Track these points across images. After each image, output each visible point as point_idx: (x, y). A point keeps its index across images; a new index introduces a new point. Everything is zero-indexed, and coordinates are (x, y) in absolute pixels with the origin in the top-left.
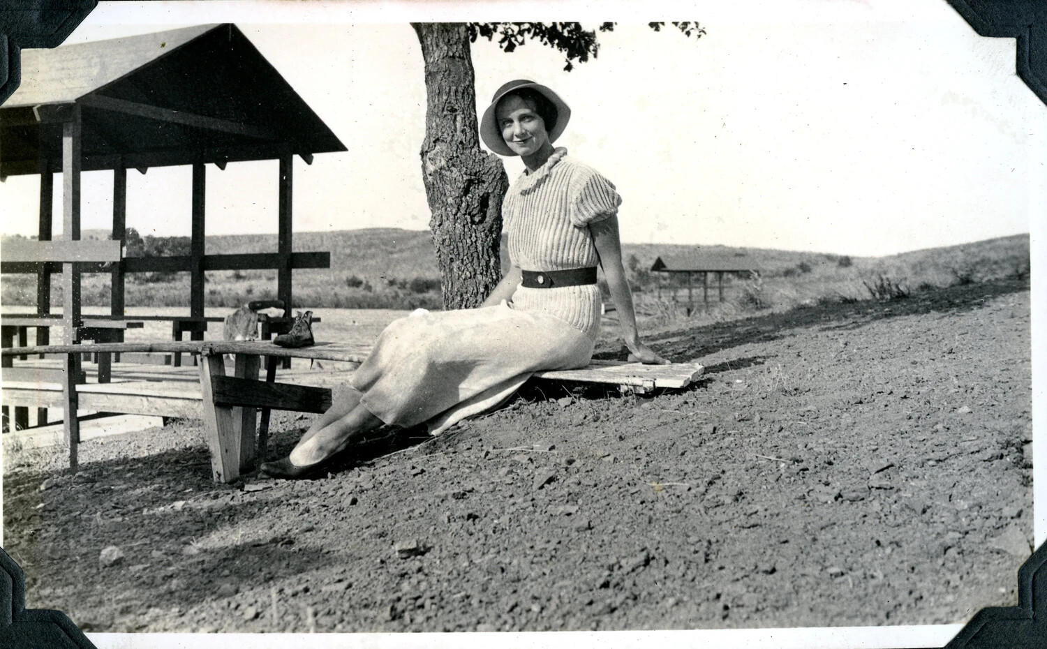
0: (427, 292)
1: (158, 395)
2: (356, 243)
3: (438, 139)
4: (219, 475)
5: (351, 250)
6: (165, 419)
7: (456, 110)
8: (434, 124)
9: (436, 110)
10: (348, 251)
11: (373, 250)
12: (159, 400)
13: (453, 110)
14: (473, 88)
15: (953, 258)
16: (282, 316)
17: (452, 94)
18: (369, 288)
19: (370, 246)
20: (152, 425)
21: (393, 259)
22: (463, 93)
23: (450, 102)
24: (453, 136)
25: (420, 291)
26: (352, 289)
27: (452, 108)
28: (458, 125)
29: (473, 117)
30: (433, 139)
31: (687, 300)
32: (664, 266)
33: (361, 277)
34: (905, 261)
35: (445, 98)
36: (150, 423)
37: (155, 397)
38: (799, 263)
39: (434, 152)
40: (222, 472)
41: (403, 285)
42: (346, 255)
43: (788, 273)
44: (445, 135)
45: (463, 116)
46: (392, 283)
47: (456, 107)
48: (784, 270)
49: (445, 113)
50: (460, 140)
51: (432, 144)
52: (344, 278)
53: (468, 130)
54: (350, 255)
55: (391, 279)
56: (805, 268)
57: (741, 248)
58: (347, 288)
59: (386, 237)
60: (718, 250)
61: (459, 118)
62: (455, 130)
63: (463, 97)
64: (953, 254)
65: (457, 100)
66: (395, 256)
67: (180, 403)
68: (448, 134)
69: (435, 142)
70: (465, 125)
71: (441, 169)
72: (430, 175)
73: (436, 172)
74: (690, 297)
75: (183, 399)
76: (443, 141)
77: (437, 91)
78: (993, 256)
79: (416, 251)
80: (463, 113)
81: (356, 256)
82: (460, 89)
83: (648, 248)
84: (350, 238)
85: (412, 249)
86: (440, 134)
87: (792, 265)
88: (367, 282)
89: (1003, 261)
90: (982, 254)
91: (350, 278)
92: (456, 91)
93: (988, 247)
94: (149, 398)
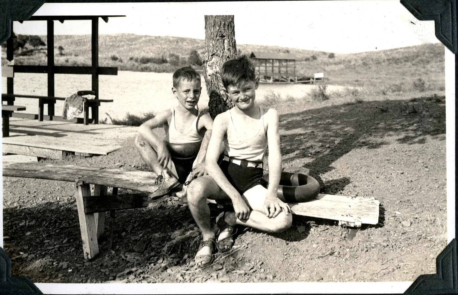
0: (148, 63)
1: (34, 146)
2: (114, 40)
3: (214, 54)
4: (88, 254)
5: (113, 43)
6: (39, 159)
7: (224, 36)
8: (211, 44)
9: (212, 36)
10: (111, 44)
11: (123, 43)
12: (35, 148)
13: (223, 36)
14: (233, 22)
15: (380, 56)
16: (94, 99)
17: (222, 26)
18: (121, 61)
19: (121, 41)
20: (32, 161)
21: (131, 48)
22: (228, 26)
23: (221, 32)
24: (223, 53)
25: (145, 63)
26: (114, 61)
27: (222, 35)
28: (226, 45)
29: (234, 40)
30: (211, 54)
31: (264, 72)
32: (255, 56)
33: (117, 56)
34: (358, 57)
35: (218, 28)
36: (30, 159)
37: (33, 147)
38: (312, 55)
39: (211, 62)
40: (89, 253)
41: (136, 60)
42: (110, 45)
43: (307, 59)
44: (219, 52)
45: (228, 40)
46: (131, 59)
47: (224, 34)
48: (306, 58)
49: (218, 38)
50: (227, 55)
51: (210, 57)
52: (110, 56)
53: (231, 48)
54: (112, 46)
55: (131, 57)
56: (314, 58)
57: (286, 48)
58: (111, 60)
59: (128, 37)
60: (276, 48)
61: (226, 41)
62: (224, 48)
63: (228, 29)
64: (380, 55)
65: (225, 30)
66: (132, 47)
67: (47, 150)
68: (220, 52)
69: (212, 56)
70: (230, 46)
71: (216, 73)
72: (210, 76)
73: (213, 74)
74: (266, 71)
75: (48, 149)
76: (217, 55)
77: (213, 24)
78: (397, 56)
79: (142, 45)
80: (229, 38)
81: (115, 46)
82: (227, 23)
83: (246, 46)
84: (112, 38)
85: (140, 43)
86: (215, 51)
87: (309, 56)
88: (121, 59)
89: (401, 58)
90: (392, 56)
91: (112, 56)
92: (224, 24)
93: (395, 52)
94: (30, 147)
